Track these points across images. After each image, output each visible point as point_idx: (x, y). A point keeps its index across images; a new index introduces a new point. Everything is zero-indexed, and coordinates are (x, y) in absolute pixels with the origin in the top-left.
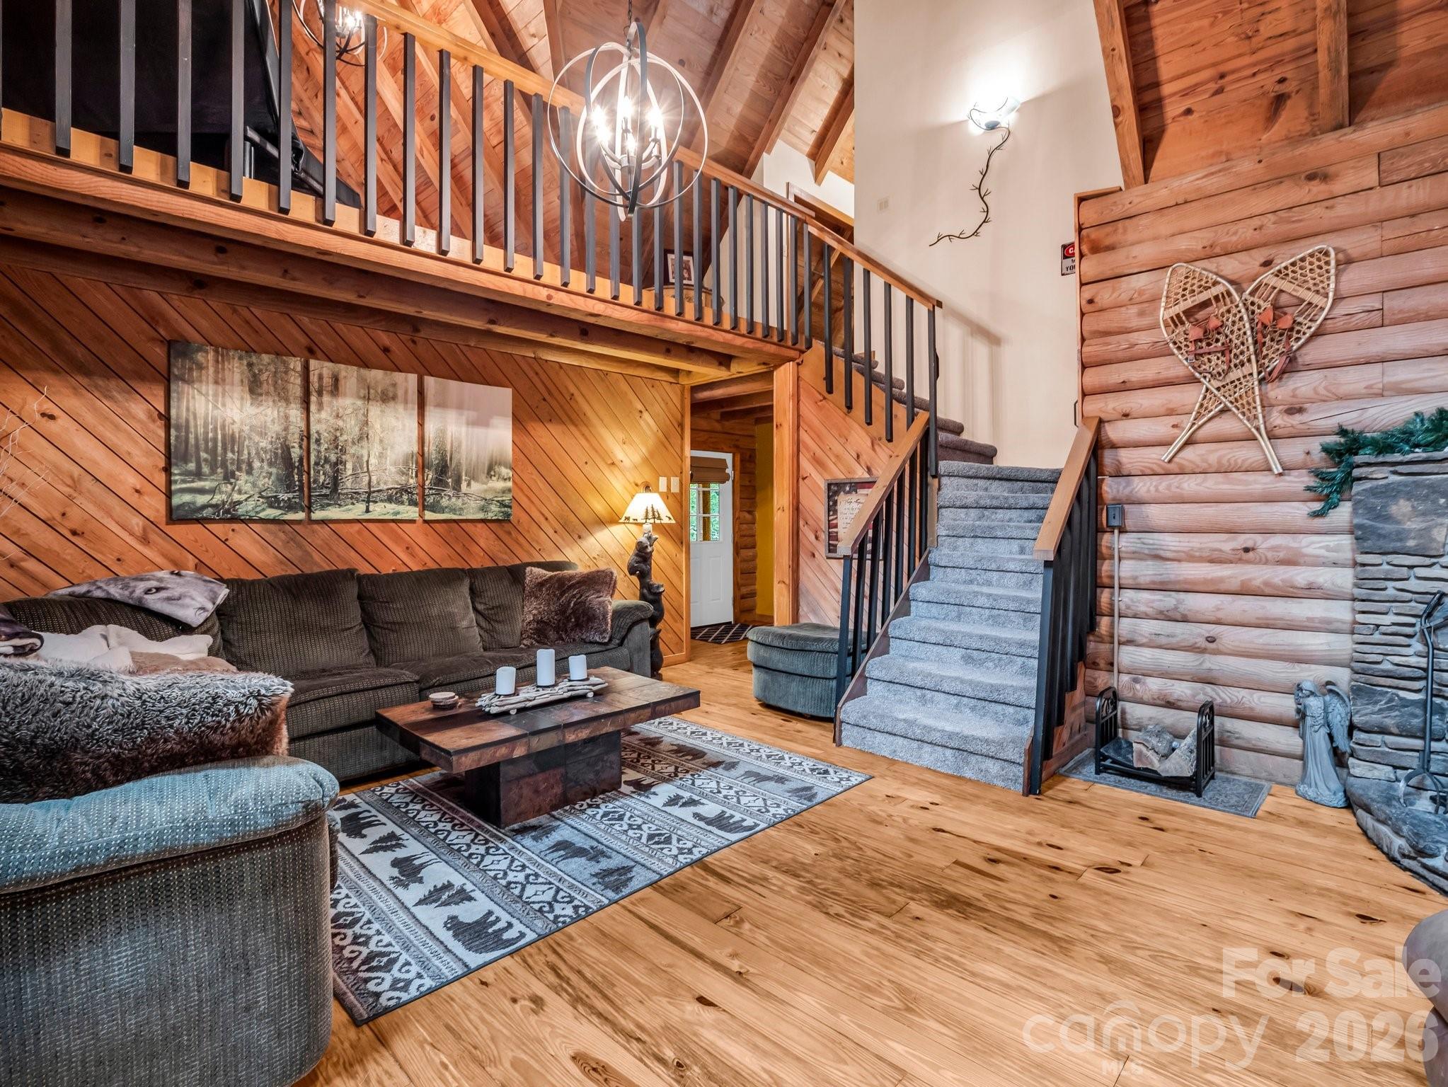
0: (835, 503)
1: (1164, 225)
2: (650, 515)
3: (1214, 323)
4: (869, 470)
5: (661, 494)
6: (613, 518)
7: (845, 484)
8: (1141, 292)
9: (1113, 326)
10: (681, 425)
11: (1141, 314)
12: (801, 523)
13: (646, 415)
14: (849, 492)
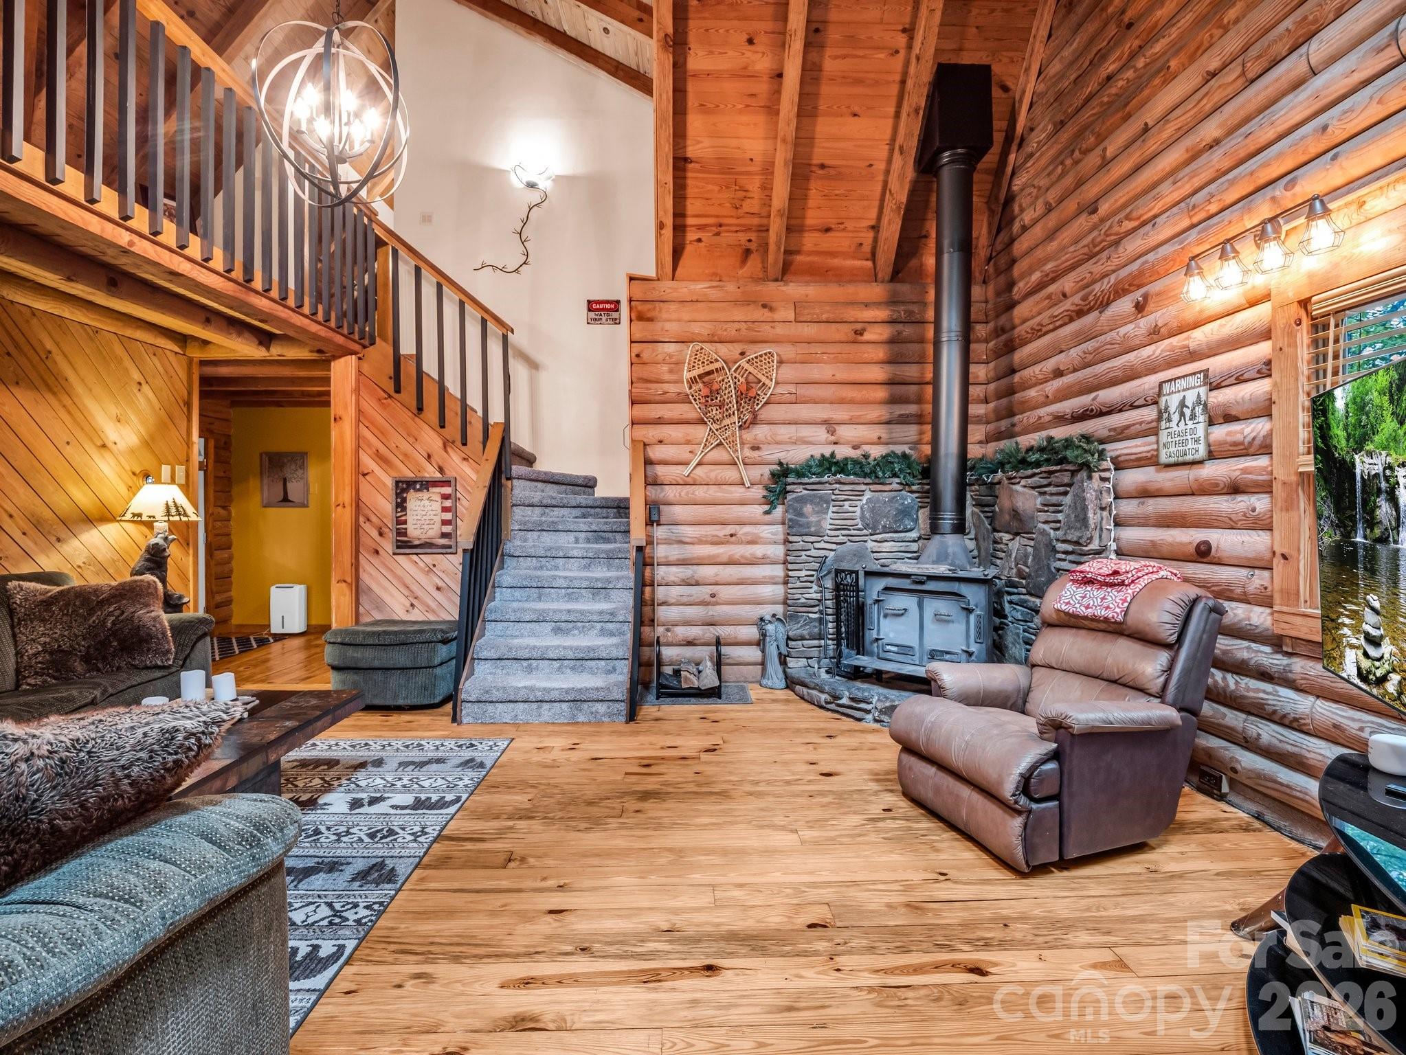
0: (404, 500)
1: (686, 313)
2: (173, 511)
3: (715, 387)
4: (441, 470)
5: (180, 486)
6: (106, 516)
7: (416, 482)
8: (671, 356)
9: (653, 376)
10: (188, 404)
11: (671, 371)
12: (362, 519)
13: (145, 388)
14: (419, 490)
